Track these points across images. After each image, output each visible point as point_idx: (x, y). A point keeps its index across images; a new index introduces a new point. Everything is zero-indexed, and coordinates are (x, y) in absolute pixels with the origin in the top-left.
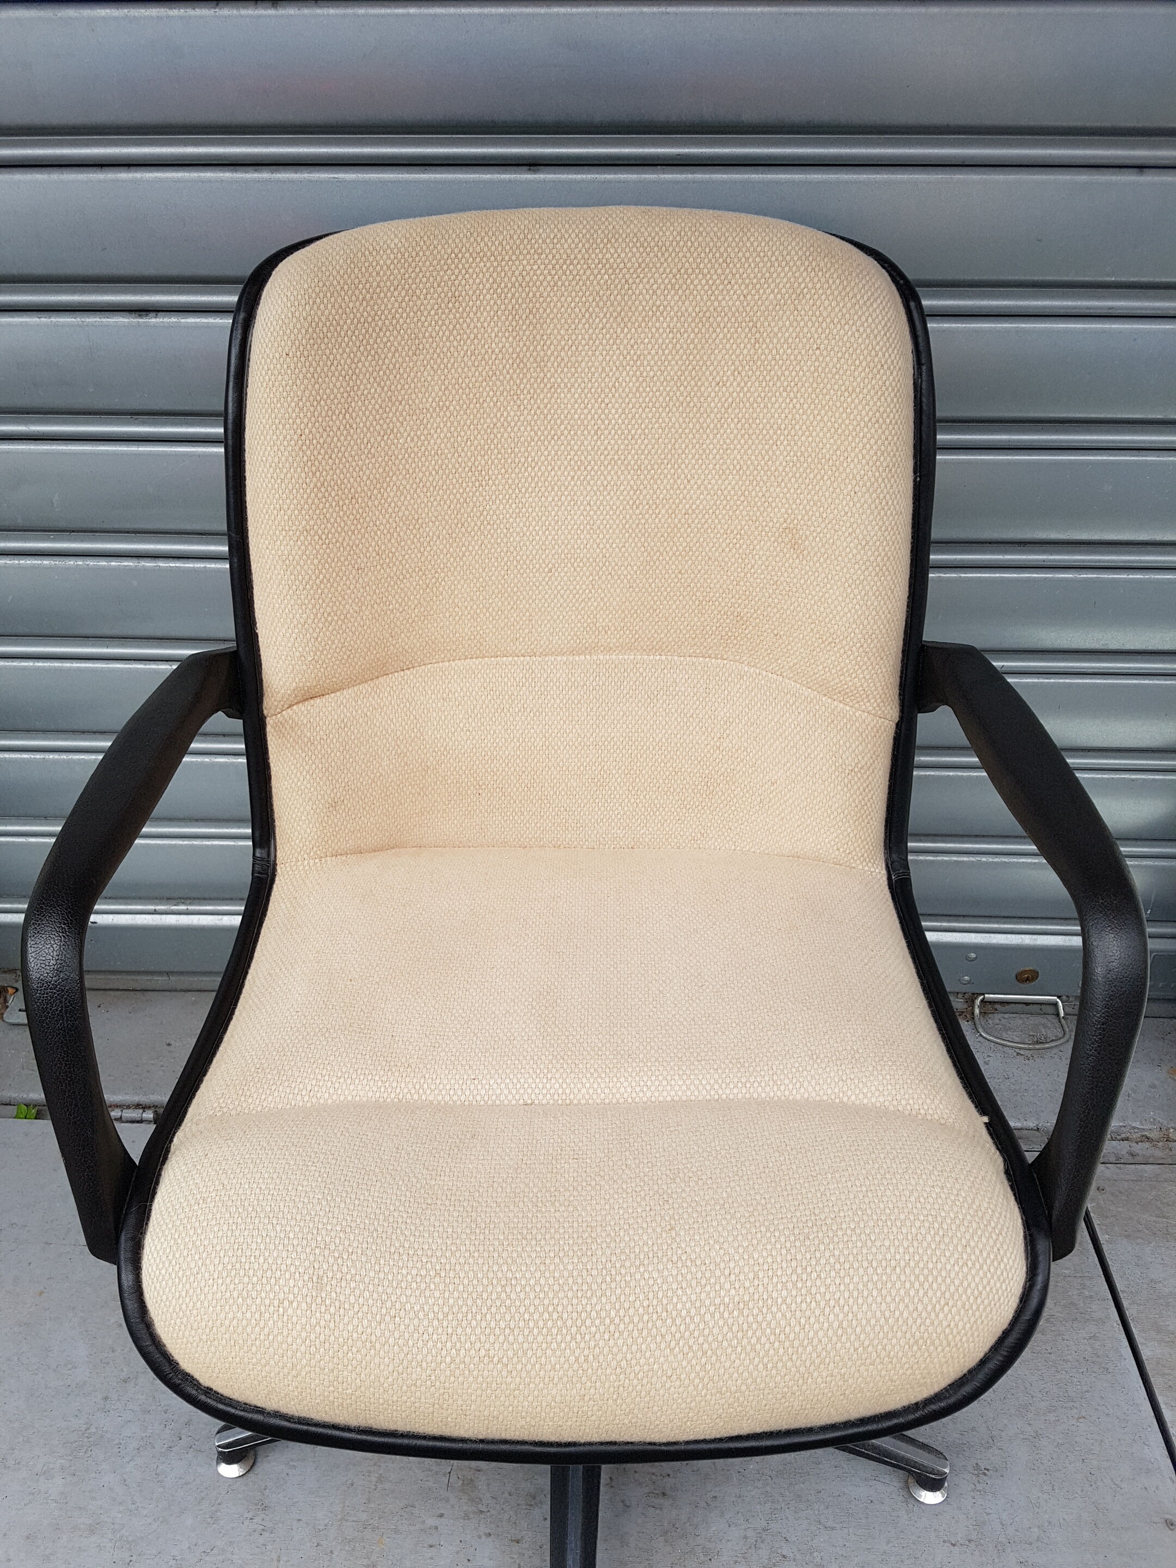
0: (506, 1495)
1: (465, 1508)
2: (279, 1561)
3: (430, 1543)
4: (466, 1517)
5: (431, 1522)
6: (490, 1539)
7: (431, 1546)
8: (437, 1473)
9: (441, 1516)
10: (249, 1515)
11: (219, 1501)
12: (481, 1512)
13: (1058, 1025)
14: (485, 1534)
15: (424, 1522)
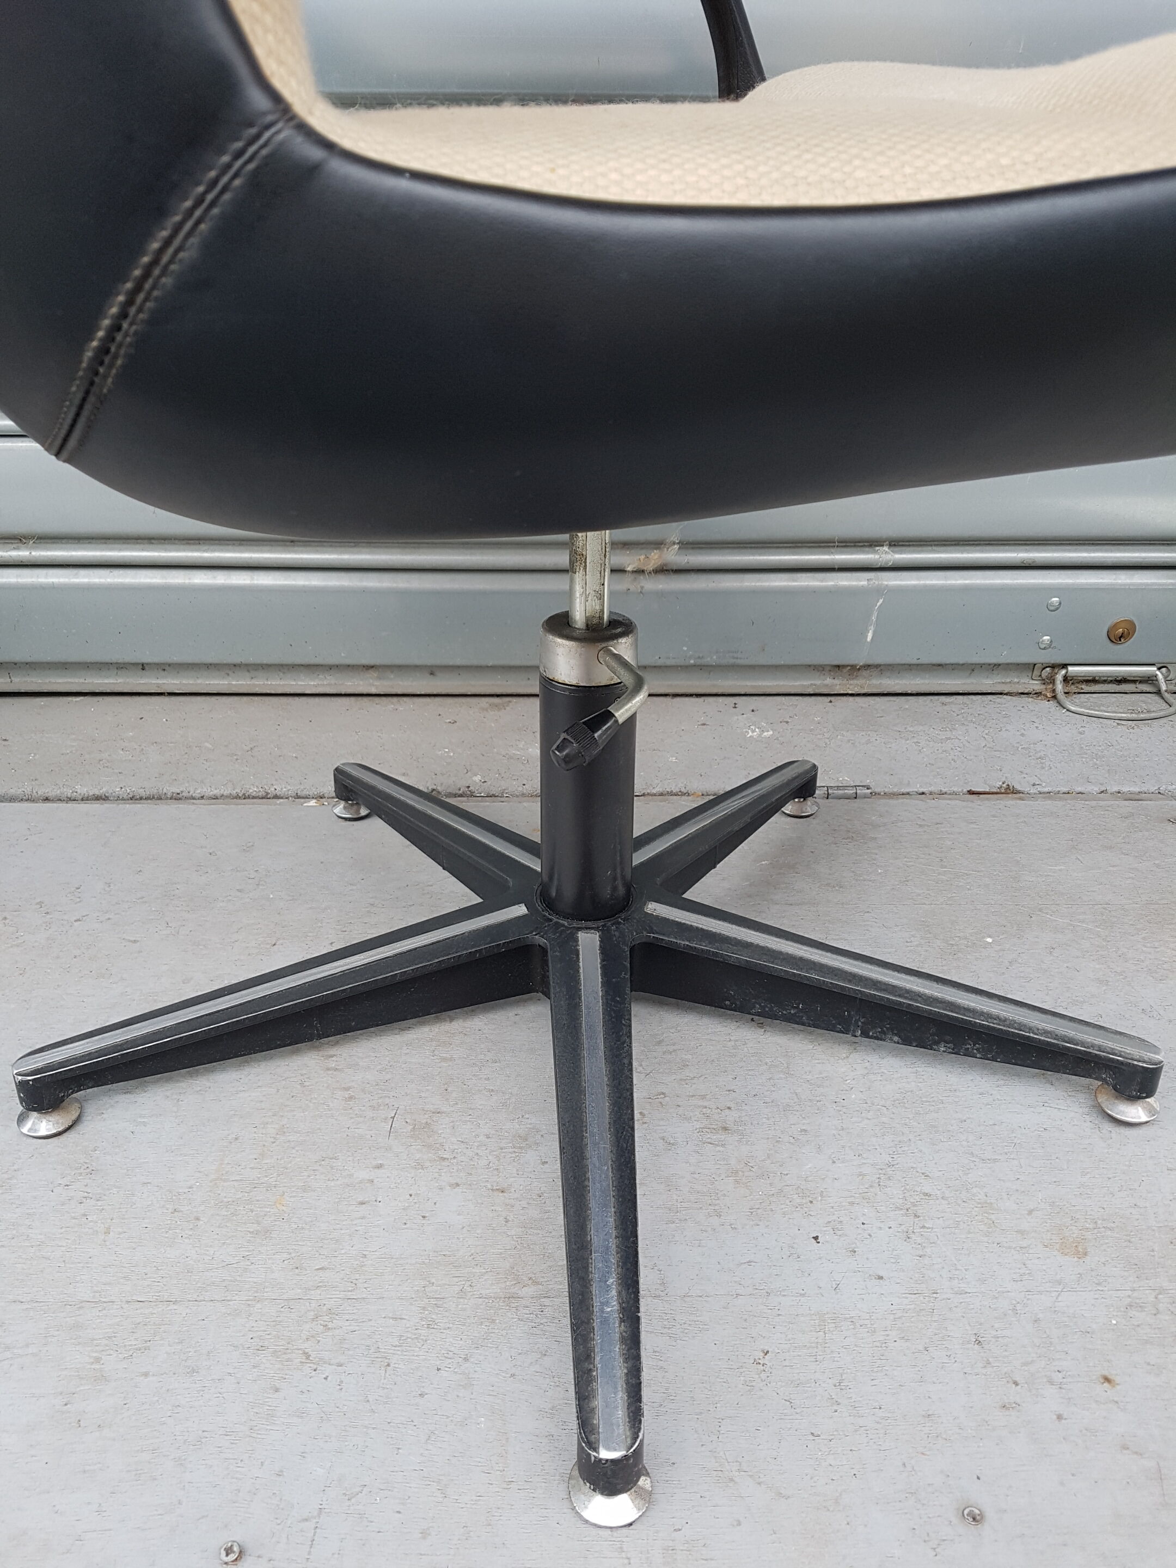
0: (482, 1138)
1: (418, 1156)
2: (107, 1232)
3: (360, 1199)
4: (420, 1165)
5: (363, 1174)
6: (458, 1190)
7: (362, 1203)
8: (373, 1119)
9: (380, 1166)
10: (64, 1182)
11: (16, 1167)
12: (444, 1159)
13: (1161, 701)
14: (451, 1185)
15: (351, 1176)
